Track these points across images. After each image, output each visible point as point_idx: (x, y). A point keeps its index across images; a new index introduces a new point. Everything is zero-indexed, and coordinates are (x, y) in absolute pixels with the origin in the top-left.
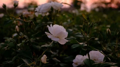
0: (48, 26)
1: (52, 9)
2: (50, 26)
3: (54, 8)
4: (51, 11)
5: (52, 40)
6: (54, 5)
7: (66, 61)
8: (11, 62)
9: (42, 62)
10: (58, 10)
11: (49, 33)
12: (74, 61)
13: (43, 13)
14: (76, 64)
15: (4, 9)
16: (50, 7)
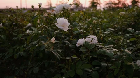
0: (57, 19)
1: (64, 8)
2: (58, 18)
3: (65, 7)
4: (63, 9)
5: (59, 27)
6: (65, 6)
7: (74, 43)
8: (35, 43)
9: (51, 42)
10: (67, 9)
11: (57, 23)
12: (78, 43)
13: (58, 11)
14: (79, 44)
15: (32, 8)
16: (63, 7)
